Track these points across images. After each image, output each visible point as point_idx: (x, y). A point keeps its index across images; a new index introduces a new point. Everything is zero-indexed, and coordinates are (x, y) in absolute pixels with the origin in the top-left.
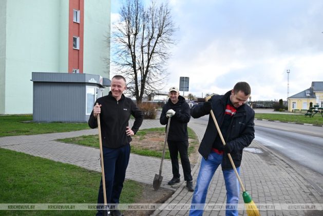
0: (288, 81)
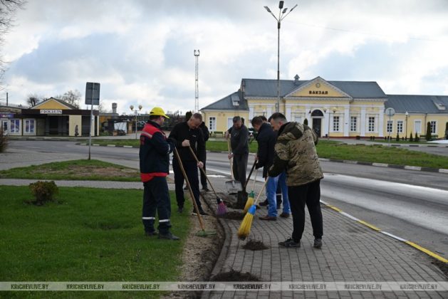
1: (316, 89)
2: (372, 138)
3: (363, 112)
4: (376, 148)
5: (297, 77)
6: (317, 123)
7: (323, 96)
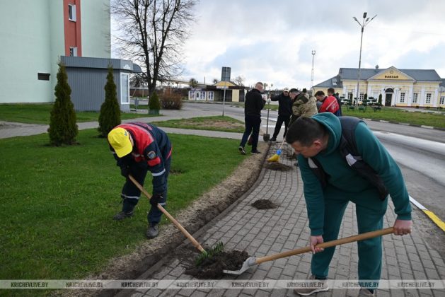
0: (313, 65)
1: (390, 75)
2: (428, 108)
3: (423, 90)
4: (428, 115)
5: (377, 67)
6: (389, 97)
7: (395, 79)
